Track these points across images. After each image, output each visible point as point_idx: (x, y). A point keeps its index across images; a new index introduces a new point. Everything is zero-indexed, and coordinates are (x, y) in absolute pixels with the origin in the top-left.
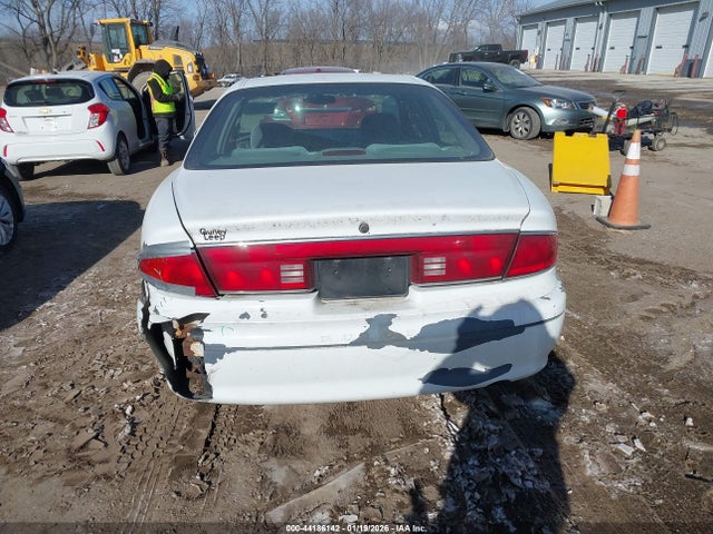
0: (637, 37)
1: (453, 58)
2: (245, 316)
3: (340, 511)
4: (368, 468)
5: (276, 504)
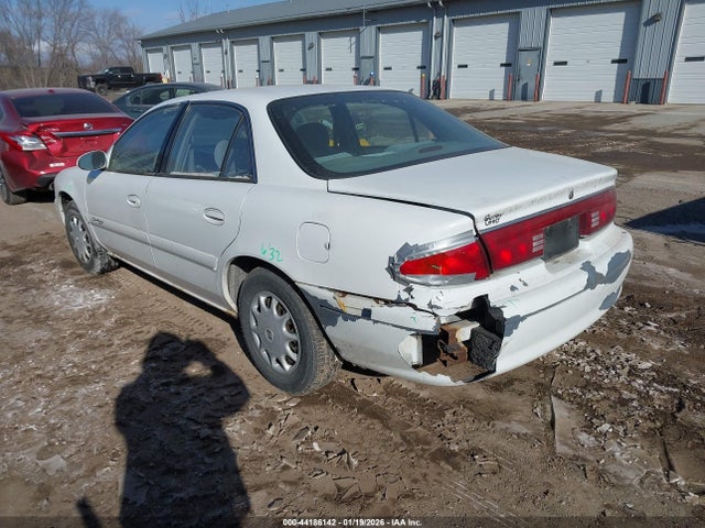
0: (261, 62)
1: (82, 81)
2: (513, 288)
3: (589, 427)
4: (560, 397)
5: (551, 444)
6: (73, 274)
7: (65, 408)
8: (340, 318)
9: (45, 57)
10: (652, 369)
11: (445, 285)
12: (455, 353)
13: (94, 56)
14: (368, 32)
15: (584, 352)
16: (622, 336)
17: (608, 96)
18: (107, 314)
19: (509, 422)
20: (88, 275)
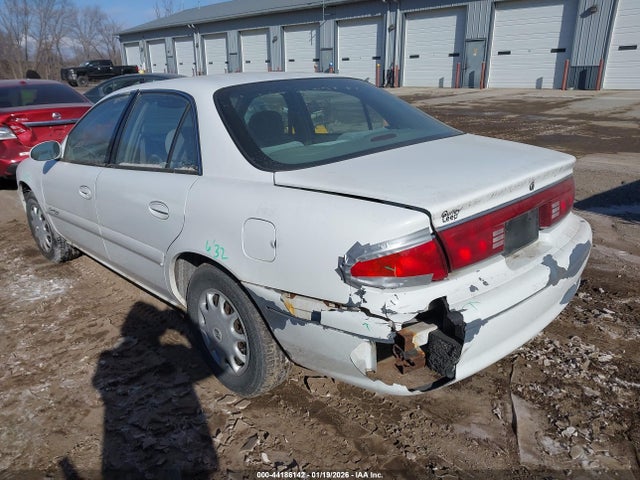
0: (229, 54)
1: (65, 73)
2: (473, 289)
3: (553, 431)
4: (520, 395)
5: (515, 452)
6: (36, 262)
7: (7, 413)
8: (288, 322)
9: (33, 51)
10: (613, 362)
11: (399, 287)
12: (412, 359)
13: (76, 50)
14: (327, 25)
15: (542, 343)
16: (579, 325)
17: (548, 83)
18: (63, 306)
19: (469, 425)
20: (49, 264)
